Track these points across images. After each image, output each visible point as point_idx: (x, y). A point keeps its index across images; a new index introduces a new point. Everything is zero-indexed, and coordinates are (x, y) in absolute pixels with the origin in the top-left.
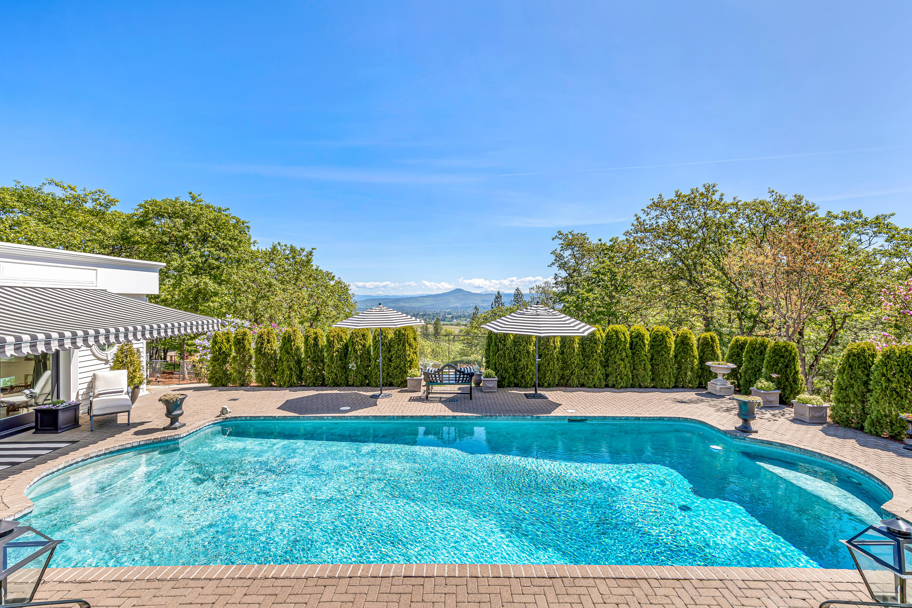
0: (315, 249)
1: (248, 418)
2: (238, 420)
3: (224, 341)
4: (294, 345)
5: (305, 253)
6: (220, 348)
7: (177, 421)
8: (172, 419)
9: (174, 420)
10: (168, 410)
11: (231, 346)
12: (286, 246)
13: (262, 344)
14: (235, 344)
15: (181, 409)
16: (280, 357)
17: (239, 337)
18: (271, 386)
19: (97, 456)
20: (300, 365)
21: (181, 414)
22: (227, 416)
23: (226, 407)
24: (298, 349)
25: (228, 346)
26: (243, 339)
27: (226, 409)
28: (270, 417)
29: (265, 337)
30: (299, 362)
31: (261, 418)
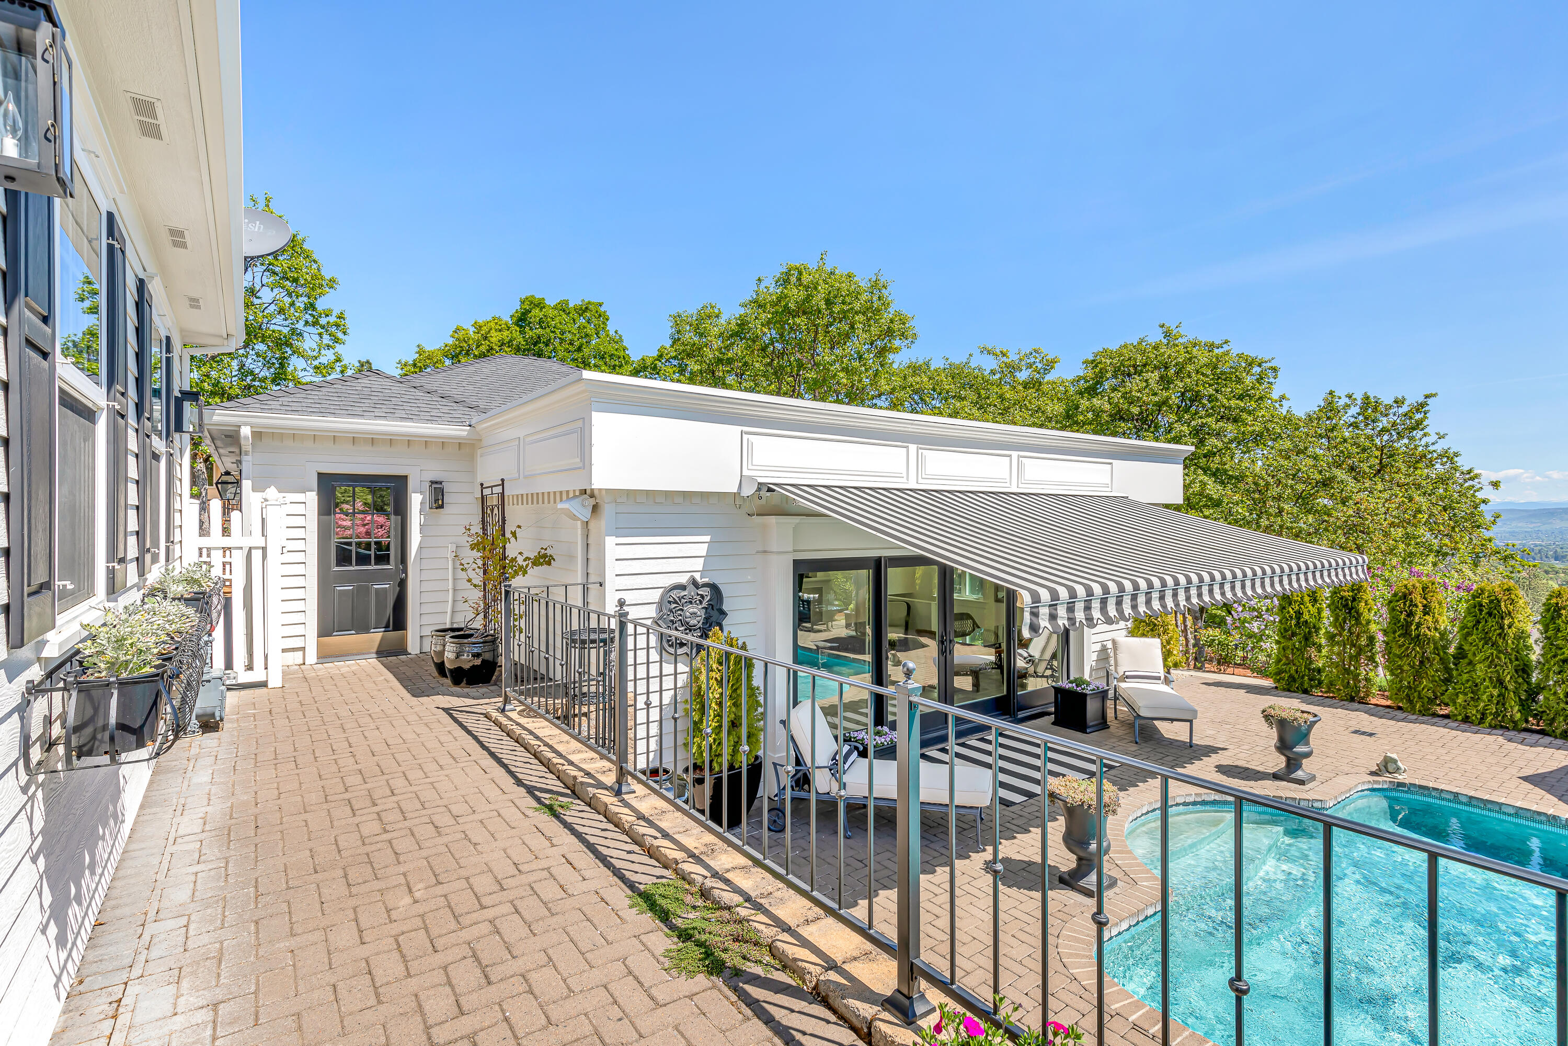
0: (1435, 395)
1: (1464, 799)
3: (1307, 599)
4: (1510, 627)
5: (1402, 410)
6: (1299, 614)
7: (1299, 767)
8: (1289, 760)
9: (1293, 763)
10: (1281, 739)
11: (1320, 611)
12: (1350, 397)
13: (1410, 614)
14: (1333, 607)
15: (1307, 743)
16: (1460, 648)
17: (1346, 594)
18: (1435, 715)
20: (1528, 675)
21: (1308, 755)
22: (1401, 778)
23: (1394, 756)
24: (1521, 636)
25: (1313, 610)
26: (1354, 599)
27: (1395, 761)
28: (1539, 813)
29: (1418, 599)
30: (1524, 670)
31: (1504, 809)
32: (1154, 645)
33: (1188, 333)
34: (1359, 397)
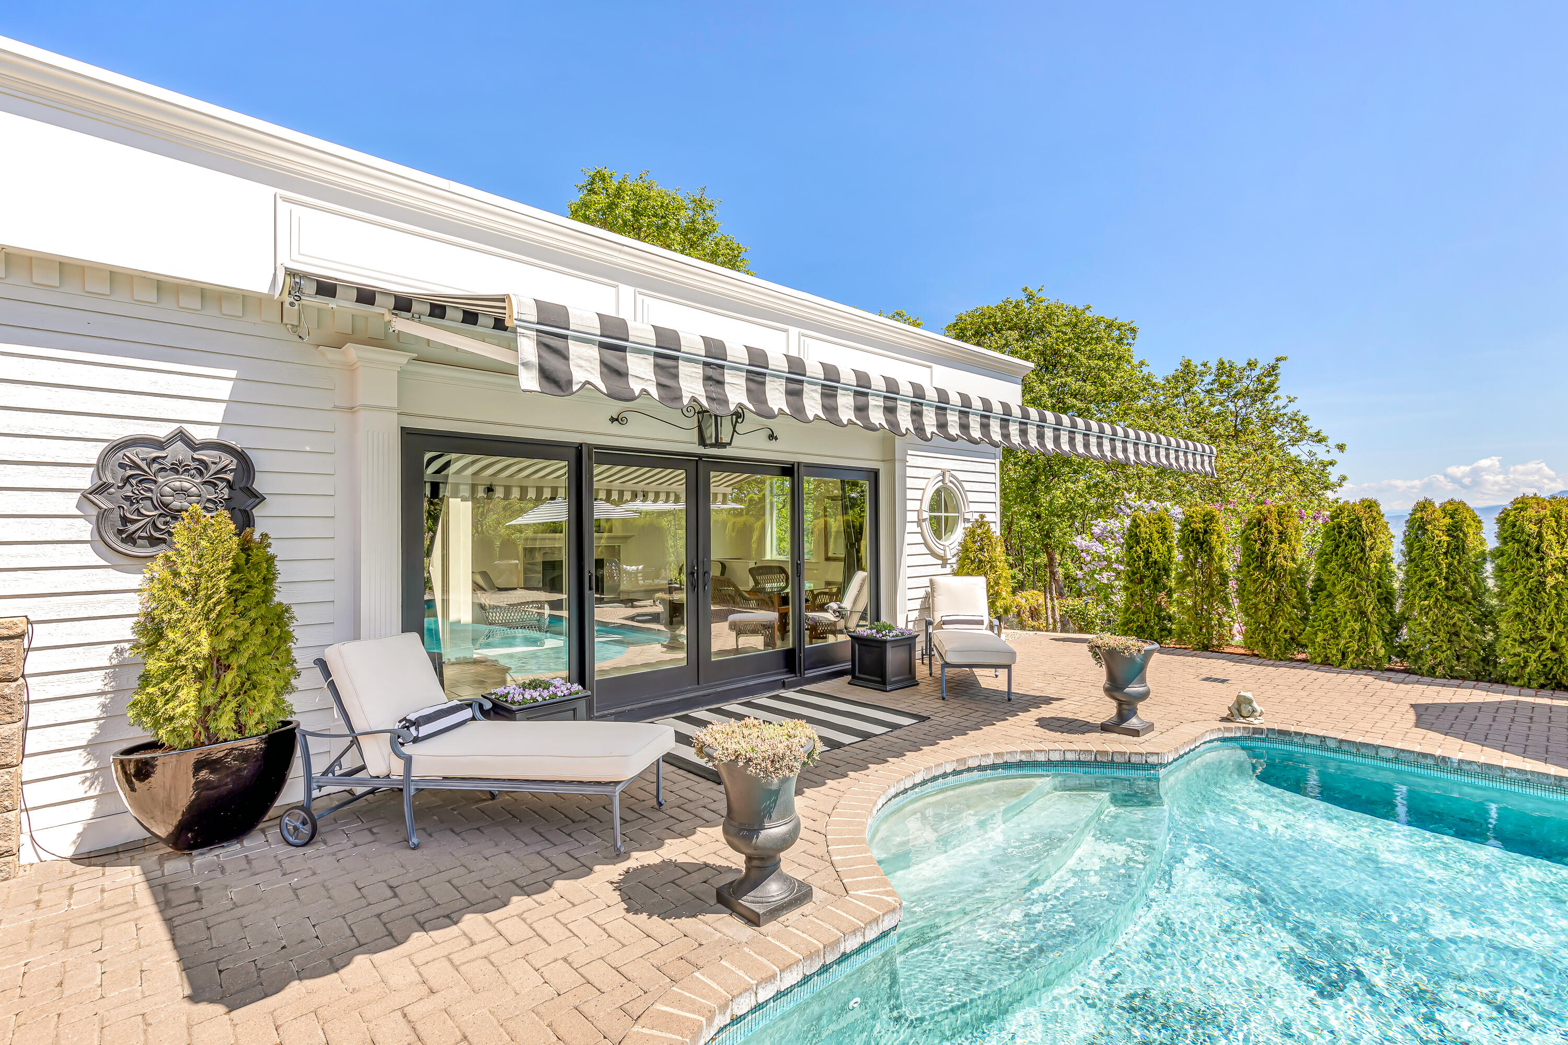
1: (1332, 744)
2: (1291, 743)
3: (1156, 536)
4: (1371, 549)
5: (1255, 373)
6: (1148, 553)
7: (1134, 713)
8: (1120, 704)
9: (1126, 709)
10: (1111, 677)
11: (1169, 550)
12: (1205, 365)
13: (1265, 543)
14: (1184, 543)
15: (1143, 681)
16: (1319, 580)
17: (1198, 526)
19: (980, 768)
20: (1392, 604)
21: (1144, 696)
22: (1257, 722)
24: (1385, 559)
25: (1163, 549)
26: (1206, 532)
27: (1249, 702)
29: (1273, 525)
30: (1387, 599)
32: (978, 584)
33: (1050, 297)
34: (1213, 365)
